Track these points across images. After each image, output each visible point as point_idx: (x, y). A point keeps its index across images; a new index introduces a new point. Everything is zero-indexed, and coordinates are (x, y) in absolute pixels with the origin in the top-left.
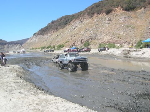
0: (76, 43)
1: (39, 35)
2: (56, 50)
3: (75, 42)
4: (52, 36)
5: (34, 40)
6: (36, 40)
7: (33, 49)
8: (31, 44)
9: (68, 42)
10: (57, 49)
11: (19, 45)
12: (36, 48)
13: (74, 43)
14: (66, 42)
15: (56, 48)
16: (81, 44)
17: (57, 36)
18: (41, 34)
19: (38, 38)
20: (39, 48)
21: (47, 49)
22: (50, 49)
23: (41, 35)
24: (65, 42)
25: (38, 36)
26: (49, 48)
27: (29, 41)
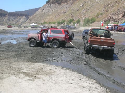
0: (115, 17)
1: (54, 3)
2: (81, 26)
3: (114, 15)
4: (74, 6)
5: (46, 10)
6: (50, 10)
7: (45, 23)
8: (42, 16)
9: (101, 14)
10: (84, 24)
11: (24, 17)
12: (50, 23)
13: (112, 16)
14: (98, 15)
15: (82, 23)
16: (123, 18)
17: (83, 5)
18: (57, 2)
19: (52, 7)
20: (54, 23)
21: (67, 24)
22: (72, 24)
23: (58, 4)
24: (96, 15)
25: (52, 5)
26: (70, 23)
27: (39, 11)
